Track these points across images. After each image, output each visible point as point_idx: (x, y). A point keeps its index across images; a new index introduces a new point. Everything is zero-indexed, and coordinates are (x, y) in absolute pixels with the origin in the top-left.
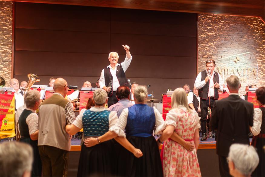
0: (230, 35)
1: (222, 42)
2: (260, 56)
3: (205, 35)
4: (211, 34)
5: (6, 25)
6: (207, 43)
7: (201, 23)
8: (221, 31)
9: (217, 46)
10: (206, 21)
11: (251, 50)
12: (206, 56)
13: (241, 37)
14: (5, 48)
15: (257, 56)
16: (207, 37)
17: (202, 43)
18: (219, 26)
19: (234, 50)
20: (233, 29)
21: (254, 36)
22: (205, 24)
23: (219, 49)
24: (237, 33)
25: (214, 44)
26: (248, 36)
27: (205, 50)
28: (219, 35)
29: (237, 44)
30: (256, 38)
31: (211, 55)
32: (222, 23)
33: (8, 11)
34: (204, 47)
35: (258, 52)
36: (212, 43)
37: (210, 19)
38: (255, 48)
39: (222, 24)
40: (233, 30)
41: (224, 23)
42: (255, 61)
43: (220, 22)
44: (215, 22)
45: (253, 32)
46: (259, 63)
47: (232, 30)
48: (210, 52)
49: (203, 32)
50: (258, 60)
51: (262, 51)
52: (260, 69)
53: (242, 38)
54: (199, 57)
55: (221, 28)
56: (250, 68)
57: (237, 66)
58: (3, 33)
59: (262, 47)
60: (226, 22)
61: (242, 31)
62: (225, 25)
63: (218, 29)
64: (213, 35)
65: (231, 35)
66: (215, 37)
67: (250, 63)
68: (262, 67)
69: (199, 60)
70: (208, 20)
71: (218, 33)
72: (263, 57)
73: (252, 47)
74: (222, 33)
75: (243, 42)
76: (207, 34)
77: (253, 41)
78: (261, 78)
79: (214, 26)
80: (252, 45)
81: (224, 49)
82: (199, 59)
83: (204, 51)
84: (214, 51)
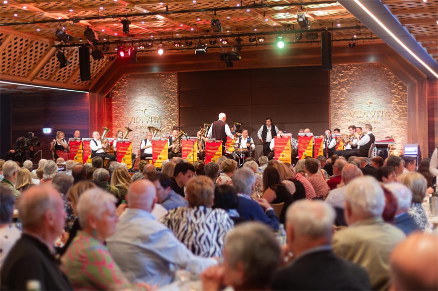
0: (362, 80)
1: (354, 87)
2: (396, 97)
3: (337, 82)
4: (343, 80)
5: (173, 89)
6: (339, 89)
7: (333, 71)
8: (354, 77)
9: (349, 91)
10: (338, 69)
11: (386, 92)
12: (339, 101)
13: (375, 81)
14: (173, 106)
15: (392, 98)
16: (339, 83)
17: (334, 90)
18: (350, 72)
19: (366, 94)
21: (388, 78)
22: (337, 72)
23: (352, 93)
24: (370, 77)
25: (346, 89)
26: (382, 79)
27: (338, 95)
28: (351, 81)
29: (371, 88)
30: (391, 80)
31: (343, 100)
33: (174, 78)
34: (336, 93)
35: (394, 93)
36: (344, 89)
37: (342, 66)
38: (389, 90)
39: (354, 70)
40: (366, 74)
41: (356, 69)
42: (390, 102)
43: (352, 68)
44: (347, 69)
45: (387, 75)
46: (394, 105)
48: (342, 97)
49: (335, 80)
50: (393, 101)
51: (397, 92)
52: (395, 110)
54: (331, 102)
55: (354, 74)
56: (384, 109)
57: (371, 109)
58: (171, 95)
59: (398, 88)
60: (359, 68)
61: (375, 75)
62: (357, 71)
63: (350, 76)
64: (345, 81)
65: (364, 79)
66: (348, 82)
67: (384, 104)
68: (398, 108)
69: (331, 105)
70: (340, 67)
71: (350, 79)
72: (398, 98)
73: (386, 90)
74: (354, 79)
75: (376, 85)
76: (339, 81)
77: (387, 83)
78: (396, 119)
79: (346, 73)
80: (387, 88)
81: (357, 94)
83: (336, 97)
84: (346, 96)
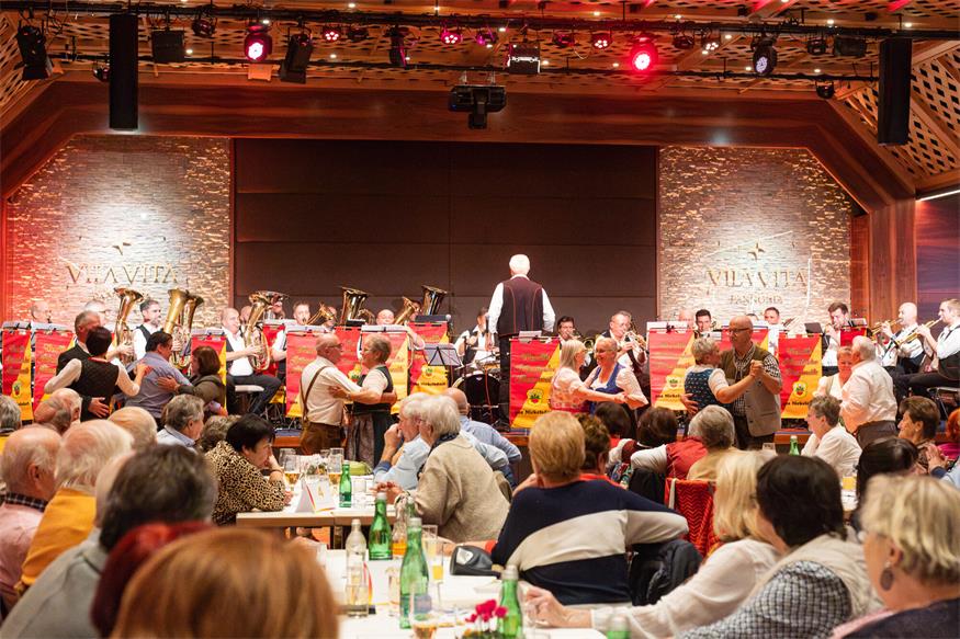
0: (740, 191)
1: (719, 208)
2: (818, 239)
3: (677, 192)
4: (693, 189)
5: (217, 188)
6: (683, 212)
7: (668, 164)
8: (718, 182)
9: (707, 218)
10: (679, 160)
11: (795, 224)
12: (681, 242)
13: (770, 195)
14: (215, 238)
15: (809, 240)
16: (682, 198)
17: (669, 212)
18: (711, 170)
19: (750, 227)
20: (749, 175)
21: (802, 190)
22: (677, 166)
23: (714, 224)
24: (759, 184)
25: (699, 213)
26: (786, 192)
27: (679, 227)
28: (713, 192)
29: (759, 212)
30: (809, 197)
31: (692, 240)
32: (719, 161)
33: (221, 155)
34: (675, 220)
35: (812, 229)
36: (695, 212)
37: (690, 153)
38: (804, 220)
39: (720, 165)
40: (749, 178)
41: (724, 162)
42: (805, 252)
43: (714, 160)
44: (701, 161)
45: (800, 183)
46: (815, 257)
47: (746, 179)
48: (690, 233)
49: (673, 187)
50: (813, 248)
51: (822, 226)
52: (818, 270)
53: (770, 198)
54: (662, 244)
55: (718, 173)
56: (791, 268)
57: (759, 265)
58: (211, 205)
59: (824, 216)
60: (732, 161)
61: (771, 181)
62: (728, 168)
63: (710, 178)
64: (696, 193)
65: (743, 190)
66: (703, 197)
67: (791, 255)
68: (823, 266)
69: (663, 253)
70: (686, 156)
71: (710, 187)
72: (825, 241)
73: (796, 218)
74: (719, 188)
75: (773, 206)
76: (683, 191)
77: (799, 202)
78: (820, 293)
79: (700, 171)
80: (798, 214)
81: (728, 225)
82: (663, 249)
83: (674, 231)
84: (700, 229)
